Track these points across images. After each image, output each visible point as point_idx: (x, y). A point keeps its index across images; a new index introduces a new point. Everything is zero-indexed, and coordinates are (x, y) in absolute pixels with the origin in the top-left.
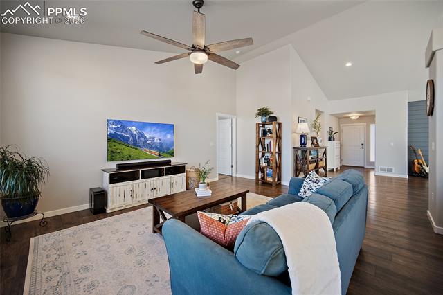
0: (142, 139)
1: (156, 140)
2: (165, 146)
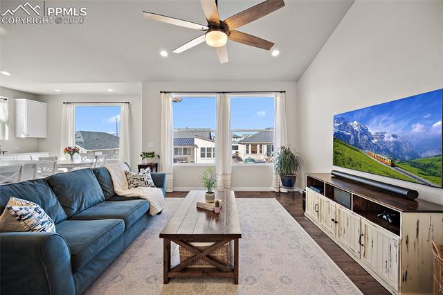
0: (366, 137)
1: (388, 138)
2: (405, 149)
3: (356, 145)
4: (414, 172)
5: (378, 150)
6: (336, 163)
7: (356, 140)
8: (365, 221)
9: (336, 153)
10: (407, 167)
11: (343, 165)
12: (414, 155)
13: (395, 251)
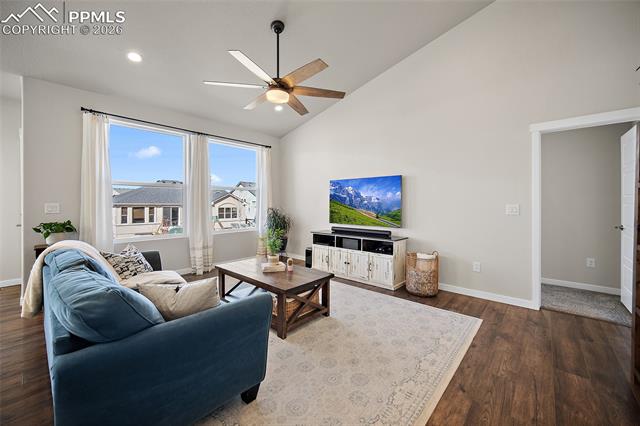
0: (358, 199)
1: (374, 200)
2: (384, 207)
3: (351, 205)
4: (389, 220)
5: (368, 209)
6: (332, 221)
7: (351, 200)
8: (371, 254)
9: (331, 212)
10: (384, 217)
11: (340, 222)
12: (388, 210)
13: (390, 264)
